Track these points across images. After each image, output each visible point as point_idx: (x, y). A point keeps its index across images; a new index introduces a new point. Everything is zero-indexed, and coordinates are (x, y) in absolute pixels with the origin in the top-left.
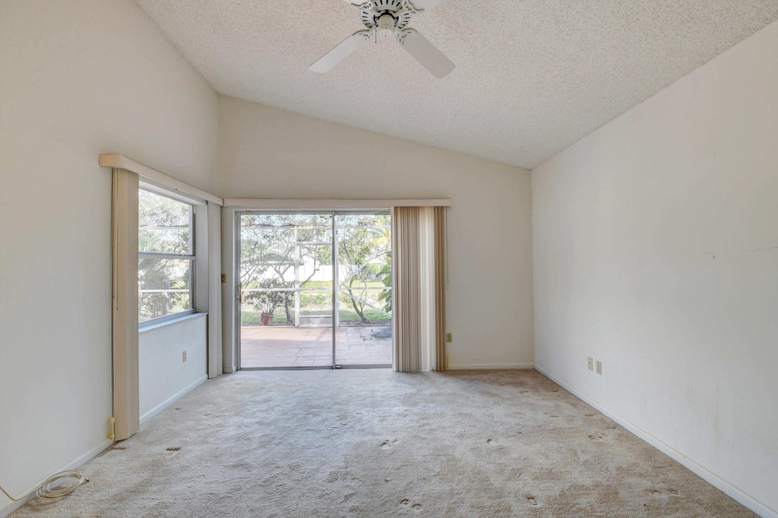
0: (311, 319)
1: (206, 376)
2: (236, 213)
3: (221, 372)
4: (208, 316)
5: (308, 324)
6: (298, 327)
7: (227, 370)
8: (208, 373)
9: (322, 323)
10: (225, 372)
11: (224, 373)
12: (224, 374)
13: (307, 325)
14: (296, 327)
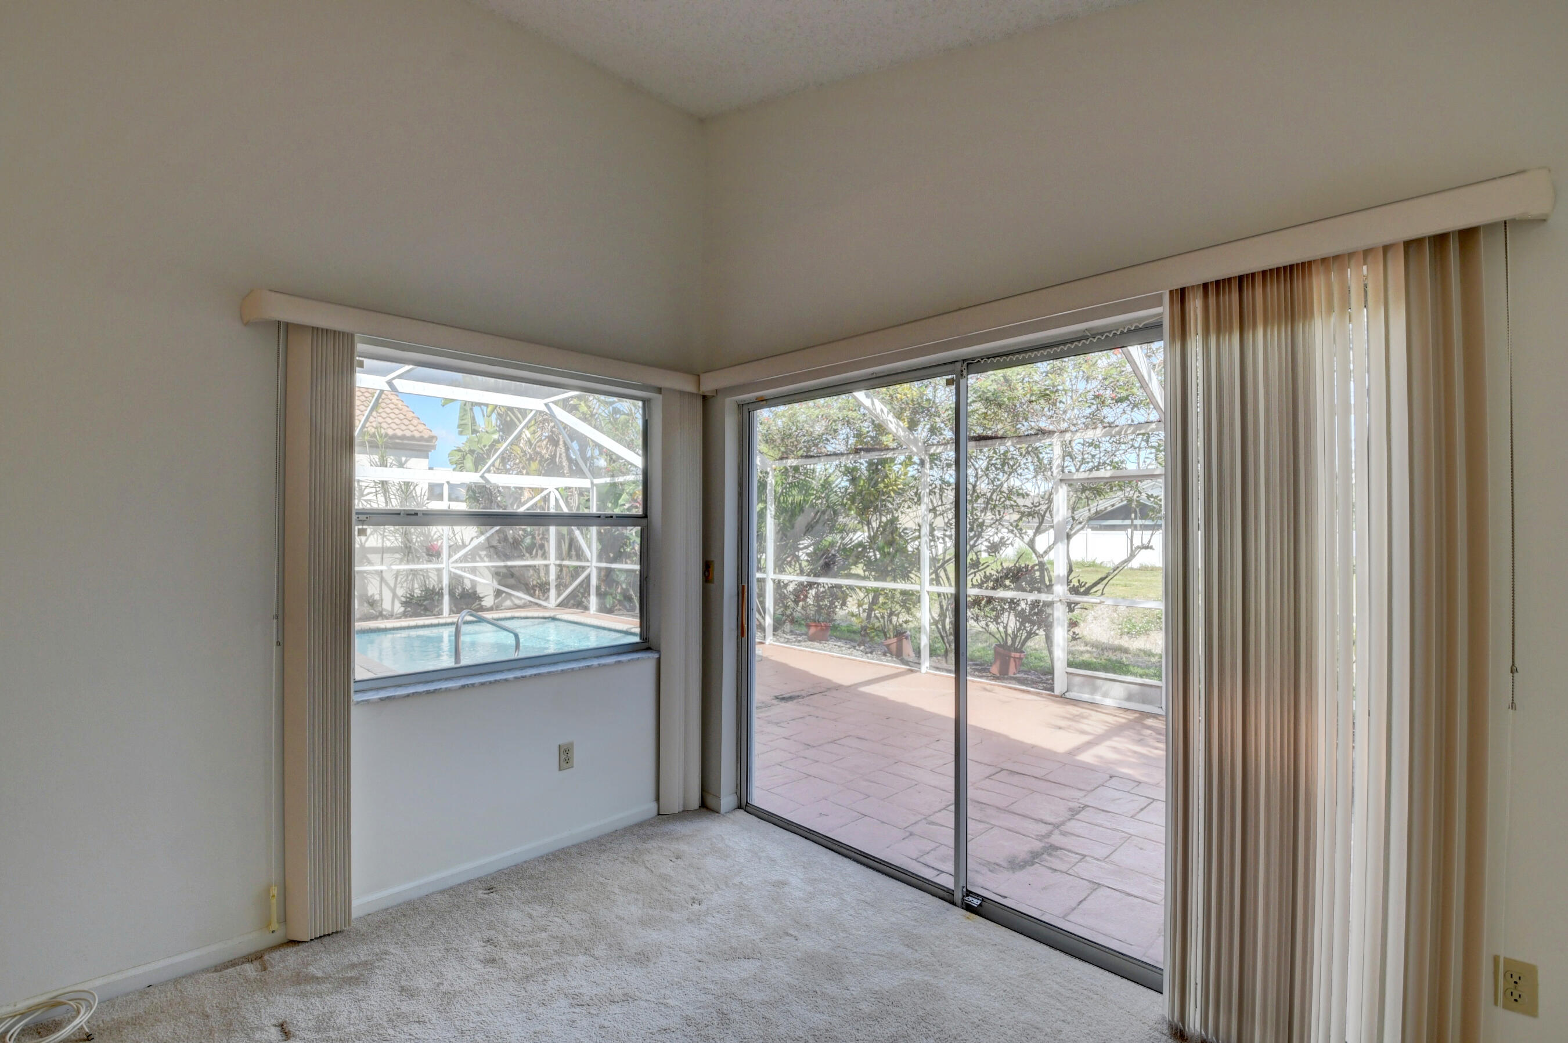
0: (1099, 682)
1: (652, 806)
2: (741, 406)
3: (695, 802)
4: (659, 660)
5: (1092, 694)
6: (1064, 698)
7: (711, 801)
8: (658, 799)
9: (1129, 698)
10: (707, 806)
11: (704, 806)
12: (704, 810)
13: (1086, 697)
14: (1057, 696)
